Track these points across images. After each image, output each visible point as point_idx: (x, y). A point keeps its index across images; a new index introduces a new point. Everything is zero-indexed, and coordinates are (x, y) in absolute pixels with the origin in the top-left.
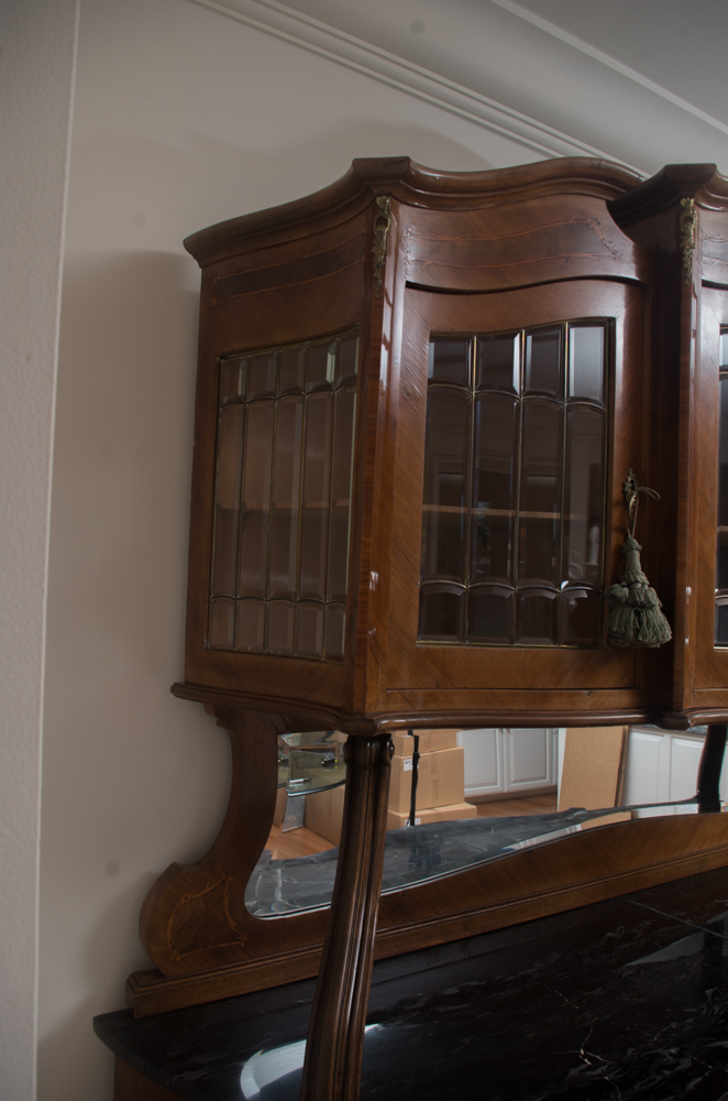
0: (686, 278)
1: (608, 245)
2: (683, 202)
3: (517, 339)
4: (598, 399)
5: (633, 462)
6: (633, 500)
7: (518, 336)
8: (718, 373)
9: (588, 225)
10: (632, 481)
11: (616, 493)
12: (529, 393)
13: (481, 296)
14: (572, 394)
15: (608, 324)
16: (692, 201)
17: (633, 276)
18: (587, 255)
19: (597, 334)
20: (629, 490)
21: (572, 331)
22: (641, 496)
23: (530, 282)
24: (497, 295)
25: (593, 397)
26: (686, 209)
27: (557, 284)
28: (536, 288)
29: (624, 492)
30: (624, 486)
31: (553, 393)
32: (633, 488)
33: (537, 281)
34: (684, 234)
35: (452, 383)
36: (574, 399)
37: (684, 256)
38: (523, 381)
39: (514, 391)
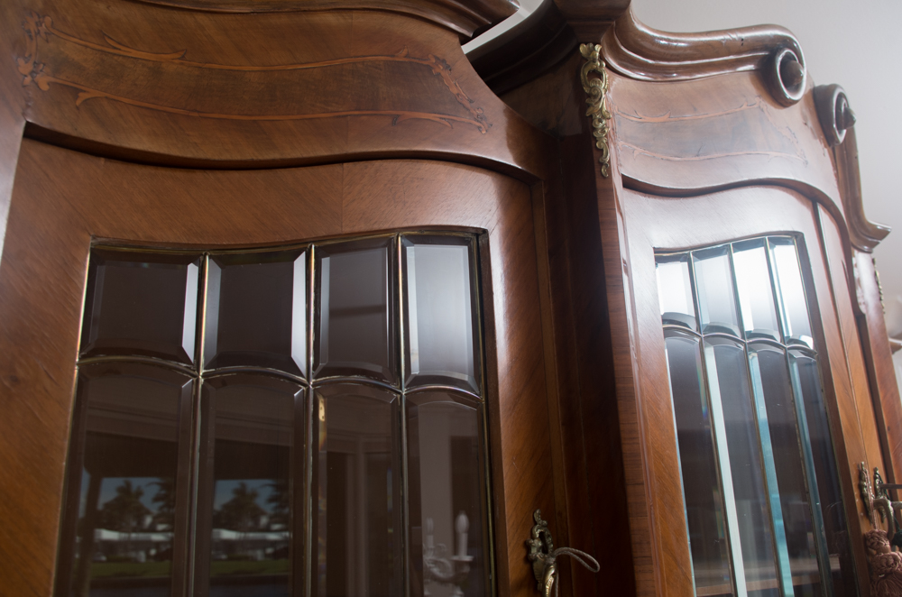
0: (601, 164)
1: (468, 105)
2: (583, 48)
3: (299, 264)
4: (466, 378)
5: (541, 497)
6: (550, 580)
7: (302, 257)
8: (661, 326)
9: (429, 68)
10: (542, 536)
11: (514, 567)
12: (324, 372)
13: (219, 174)
14: (415, 370)
15: (475, 241)
16: (598, 48)
17: (508, 159)
18: (431, 116)
19: (458, 256)
20: (539, 555)
21: (411, 250)
22: (563, 565)
23: (323, 152)
24: (253, 174)
25: (457, 376)
26: (587, 60)
27: (377, 163)
28: (337, 168)
29: (529, 561)
30: (528, 547)
31: (378, 369)
32: (544, 549)
33: (337, 151)
34: (589, 96)
35: (150, 354)
36: (419, 380)
37: (594, 129)
38: (316, 348)
39: (292, 366)
